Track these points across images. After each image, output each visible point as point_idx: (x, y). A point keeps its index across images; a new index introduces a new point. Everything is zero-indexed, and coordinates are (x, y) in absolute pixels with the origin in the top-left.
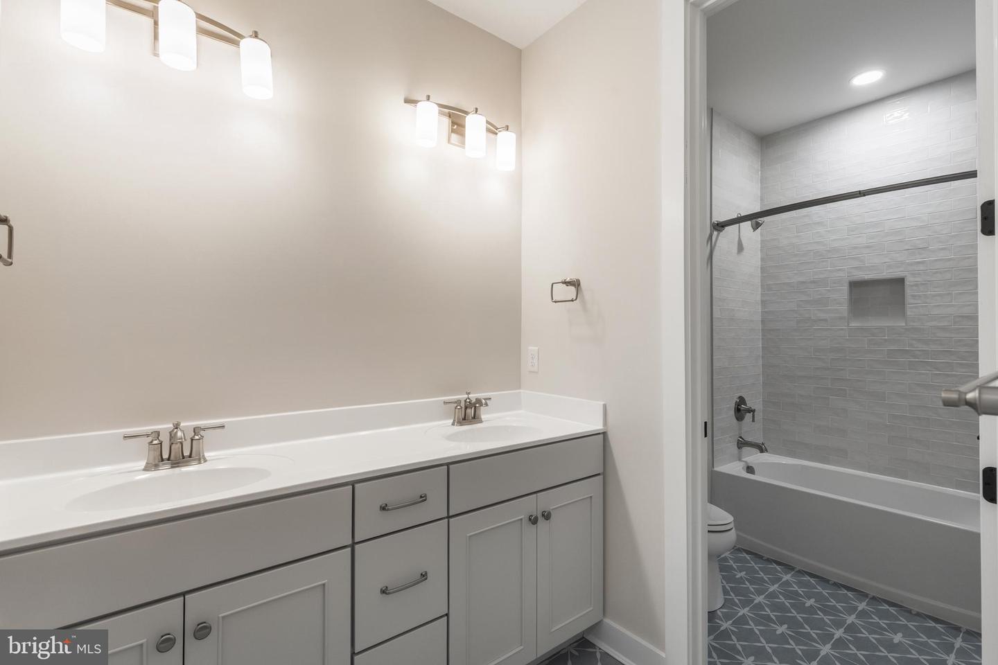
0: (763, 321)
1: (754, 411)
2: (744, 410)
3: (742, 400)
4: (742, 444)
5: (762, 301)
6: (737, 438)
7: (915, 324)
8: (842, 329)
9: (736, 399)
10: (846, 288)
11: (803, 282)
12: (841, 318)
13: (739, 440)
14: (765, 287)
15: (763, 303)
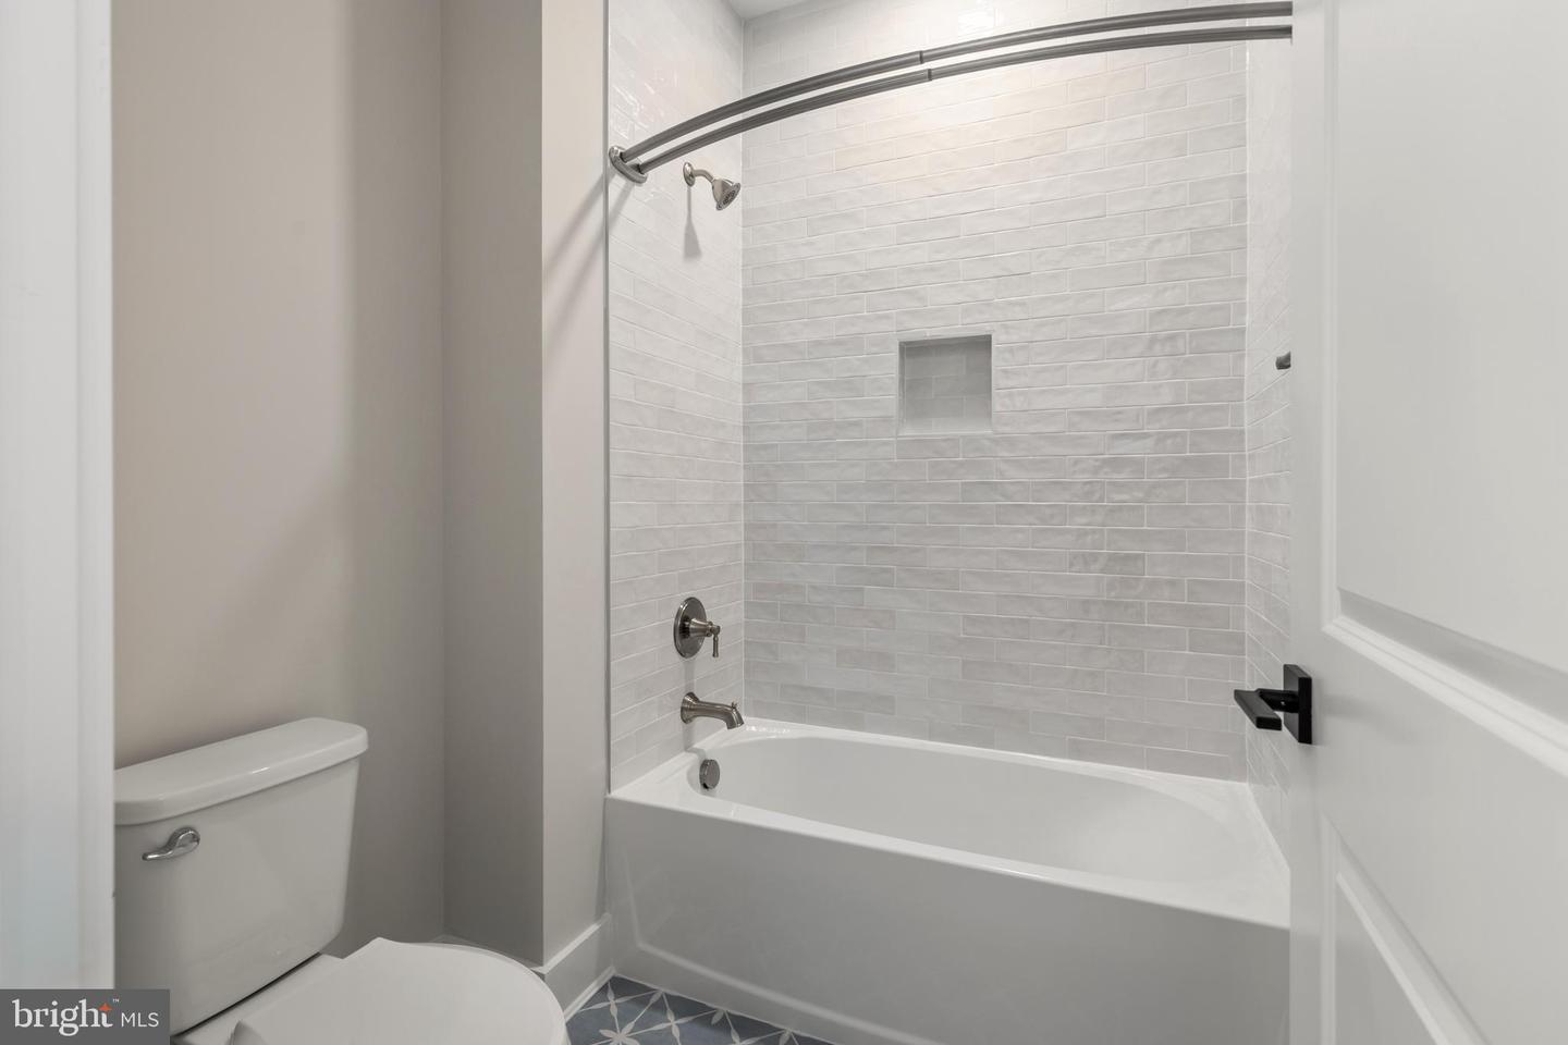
0: (746, 428)
1: (715, 631)
2: (695, 631)
3: (694, 606)
4: (694, 709)
5: (745, 385)
6: (681, 696)
7: (1007, 429)
8: (885, 444)
9: (678, 605)
10: (894, 356)
11: (818, 343)
12: (886, 419)
13: (684, 701)
14: (752, 355)
15: (748, 387)
